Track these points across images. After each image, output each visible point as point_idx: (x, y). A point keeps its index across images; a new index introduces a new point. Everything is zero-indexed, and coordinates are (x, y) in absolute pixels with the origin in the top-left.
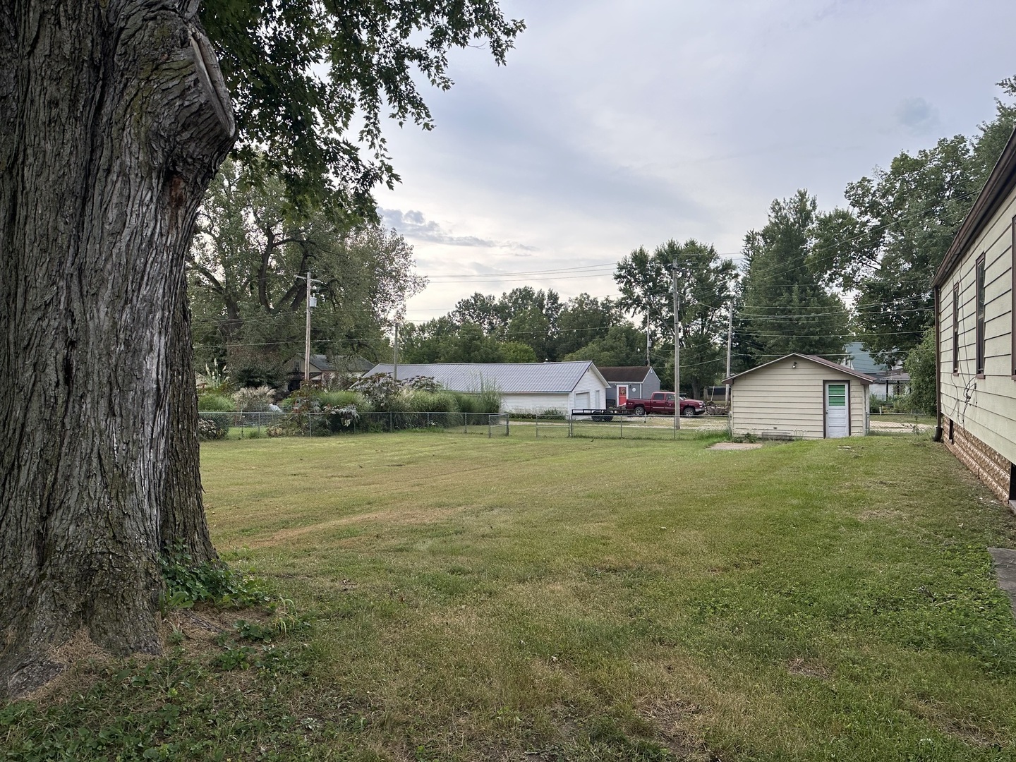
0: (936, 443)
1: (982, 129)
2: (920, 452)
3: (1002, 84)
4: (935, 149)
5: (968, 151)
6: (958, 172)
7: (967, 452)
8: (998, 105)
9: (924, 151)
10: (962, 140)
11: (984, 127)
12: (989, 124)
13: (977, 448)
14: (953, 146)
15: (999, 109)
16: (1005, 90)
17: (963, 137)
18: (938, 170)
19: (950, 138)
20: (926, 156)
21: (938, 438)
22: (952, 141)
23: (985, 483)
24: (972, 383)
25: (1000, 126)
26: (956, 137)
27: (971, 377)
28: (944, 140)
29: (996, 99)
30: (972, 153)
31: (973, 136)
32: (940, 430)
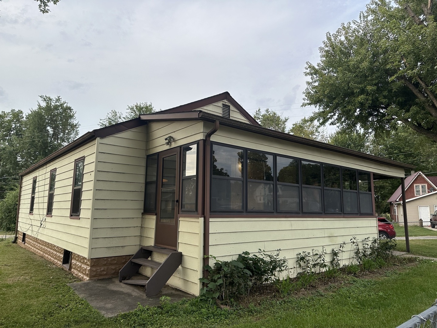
0: (14, 244)
1: (31, 111)
2: (10, 249)
3: (41, 97)
4: (9, 113)
5: (23, 117)
6: (18, 125)
7: (35, 247)
8: (38, 104)
9: (4, 112)
10: (22, 112)
11: (32, 111)
12: (34, 110)
13: (42, 245)
14: (17, 114)
15: (38, 105)
16: (42, 99)
17: (22, 111)
18: (10, 122)
19: (17, 110)
20: (5, 114)
21: (15, 241)
22: (17, 112)
23: (46, 259)
24: (45, 218)
25: (38, 112)
26: (19, 110)
27: (44, 216)
28: (14, 110)
29: (38, 101)
30: (24, 119)
31: (26, 112)
32: (16, 238)
